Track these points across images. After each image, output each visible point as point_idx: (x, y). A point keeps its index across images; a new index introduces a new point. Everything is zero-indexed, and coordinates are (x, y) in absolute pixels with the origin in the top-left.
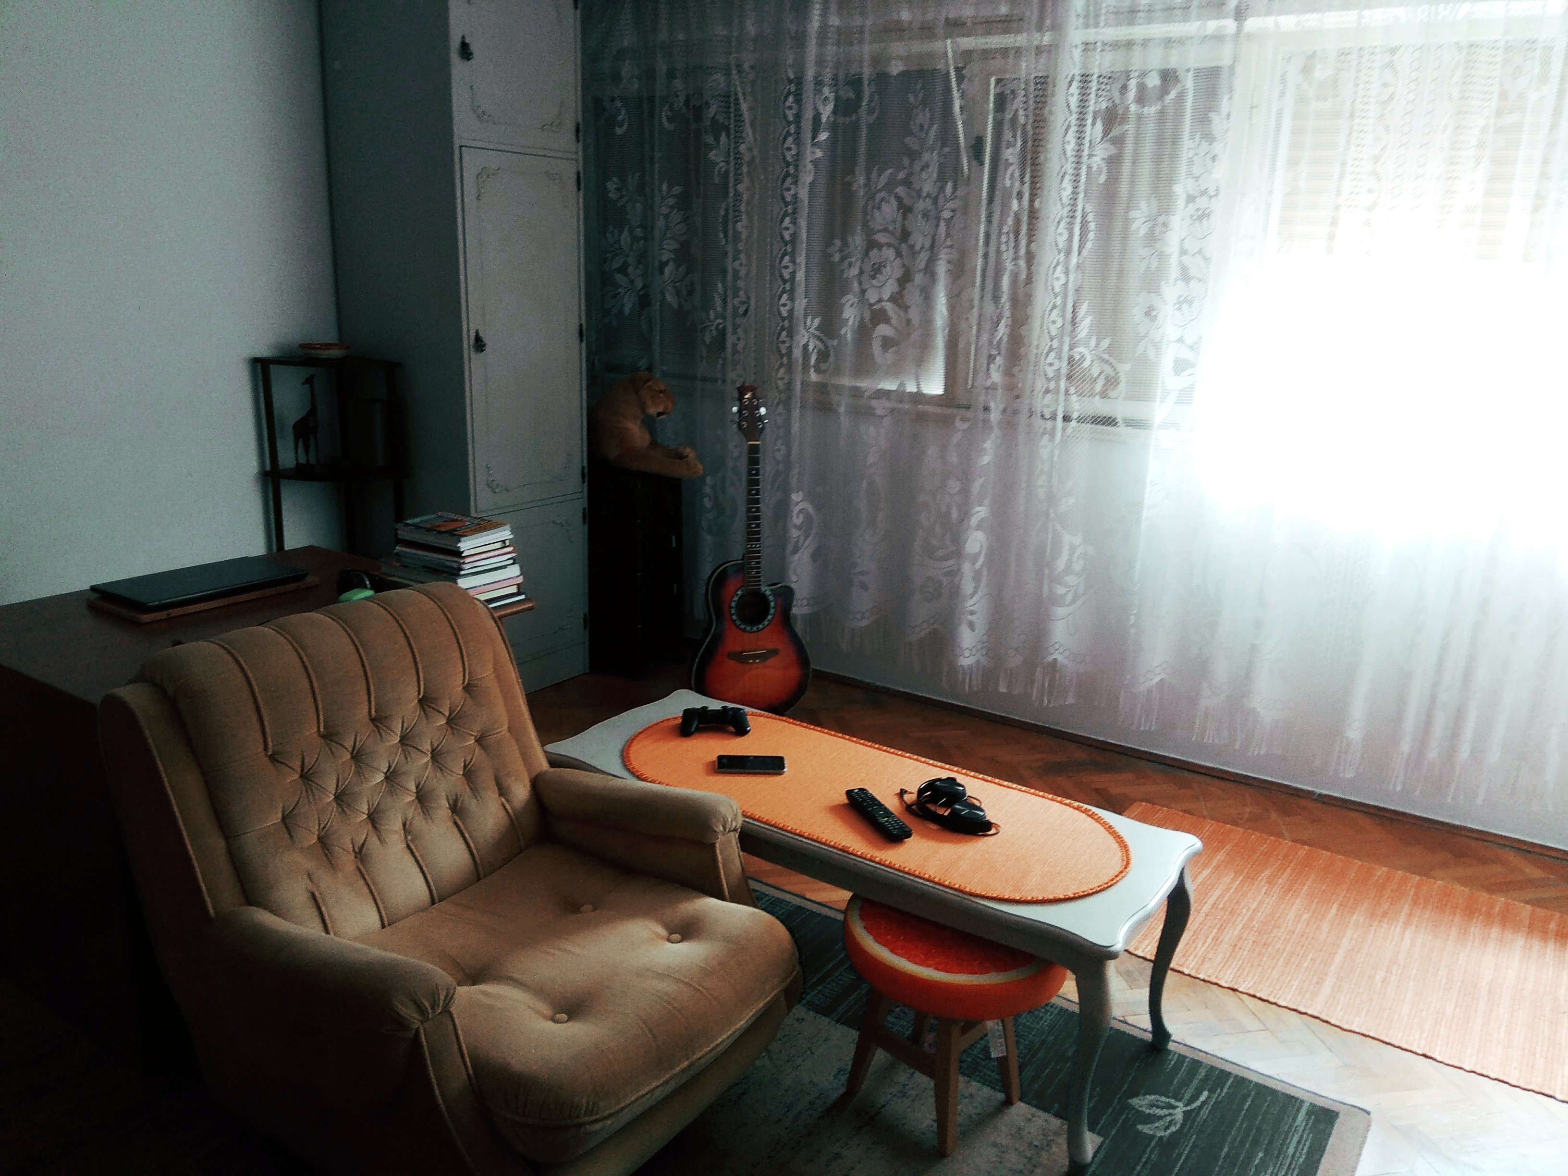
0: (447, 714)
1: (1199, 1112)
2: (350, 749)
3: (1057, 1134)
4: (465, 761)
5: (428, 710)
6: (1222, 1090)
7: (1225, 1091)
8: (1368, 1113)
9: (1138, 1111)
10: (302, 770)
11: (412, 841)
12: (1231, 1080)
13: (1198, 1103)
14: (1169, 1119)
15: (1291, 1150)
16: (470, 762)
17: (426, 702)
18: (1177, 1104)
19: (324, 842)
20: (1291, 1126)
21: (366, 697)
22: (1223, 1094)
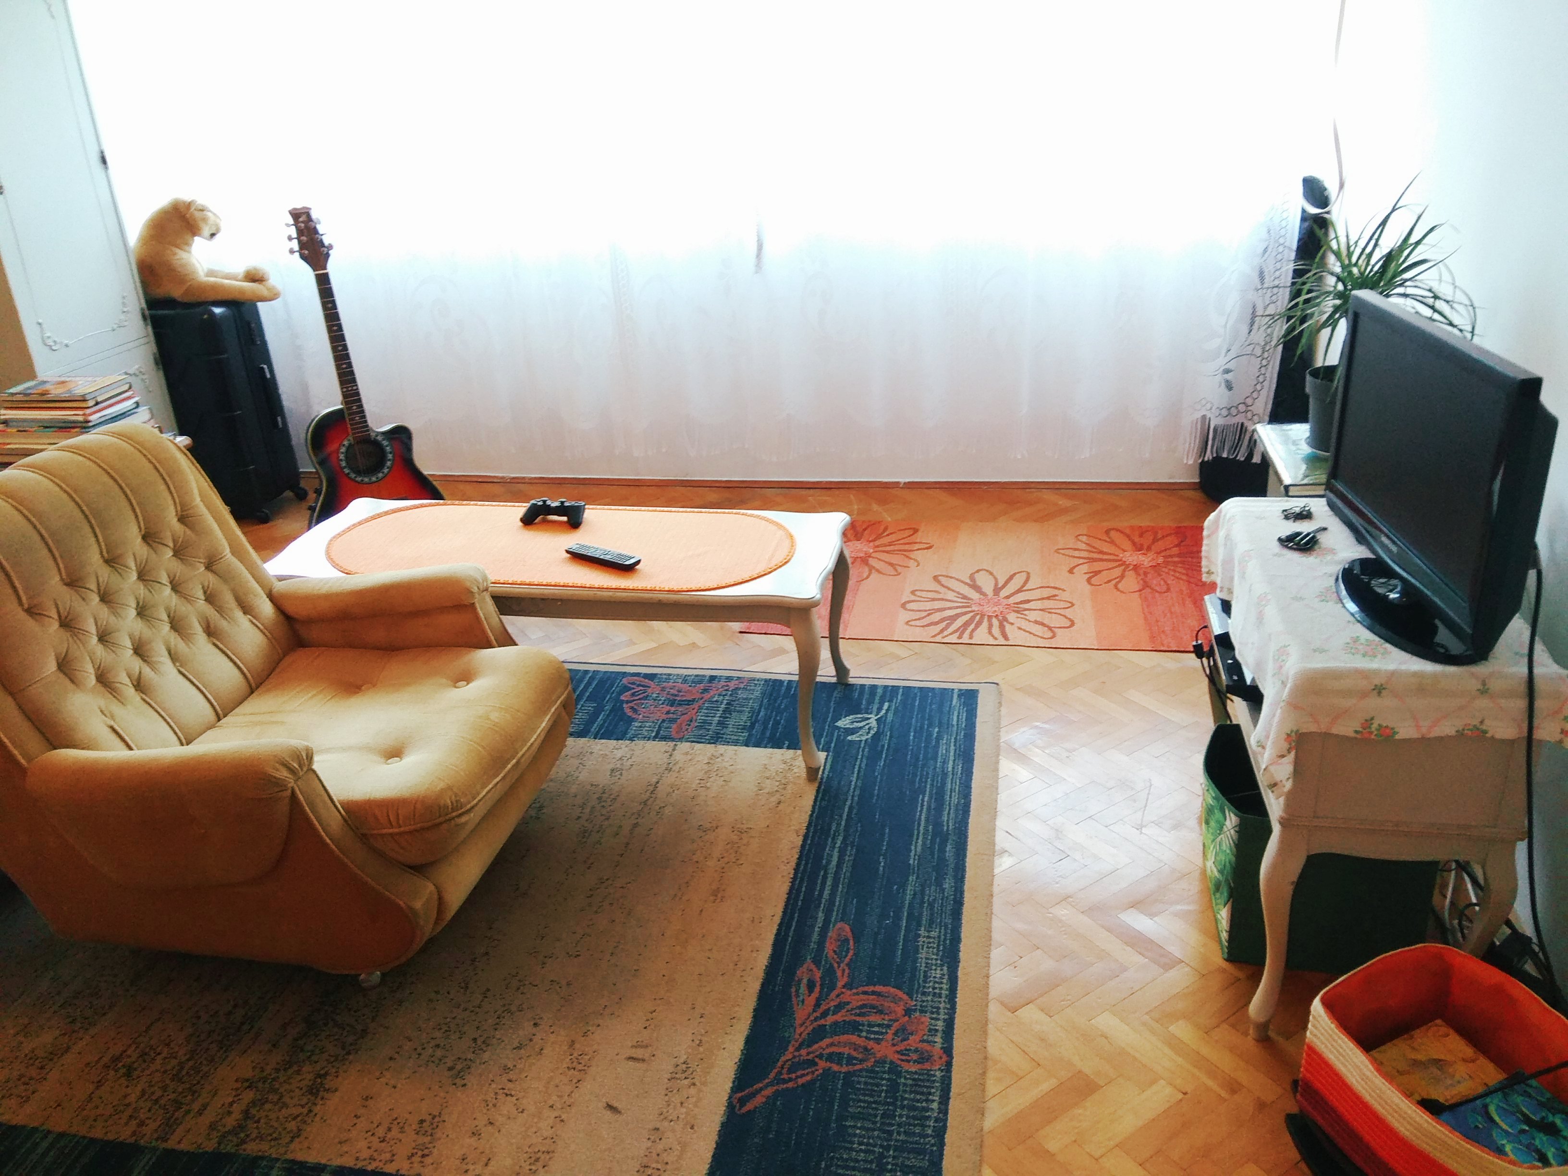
0: (171, 545)
1: (886, 718)
2: (95, 589)
3: (794, 759)
4: (203, 587)
5: (154, 545)
6: (897, 699)
7: (899, 697)
8: (997, 684)
9: (844, 729)
10: (60, 616)
11: (181, 666)
12: (901, 690)
13: (884, 711)
14: (867, 727)
15: (955, 723)
16: (208, 587)
17: (149, 537)
18: (869, 716)
19: (104, 680)
20: (950, 707)
21: (93, 539)
22: (899, 701)
